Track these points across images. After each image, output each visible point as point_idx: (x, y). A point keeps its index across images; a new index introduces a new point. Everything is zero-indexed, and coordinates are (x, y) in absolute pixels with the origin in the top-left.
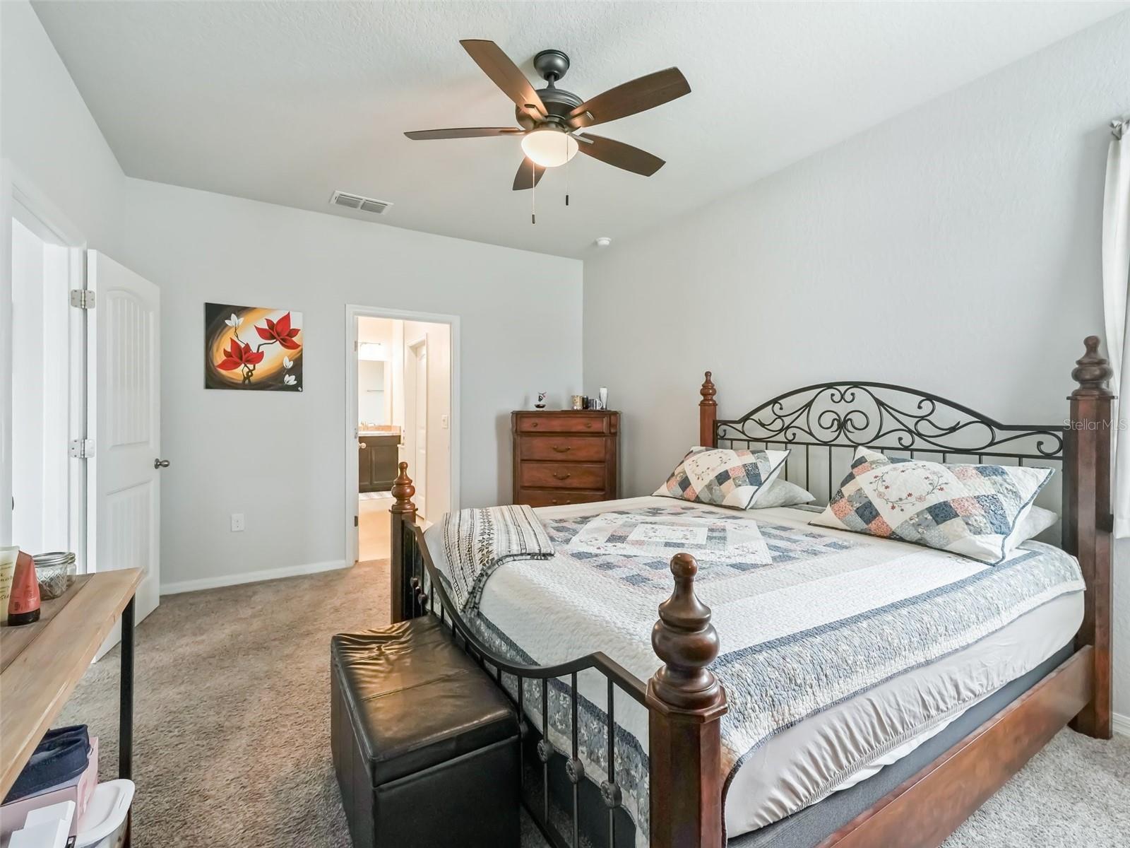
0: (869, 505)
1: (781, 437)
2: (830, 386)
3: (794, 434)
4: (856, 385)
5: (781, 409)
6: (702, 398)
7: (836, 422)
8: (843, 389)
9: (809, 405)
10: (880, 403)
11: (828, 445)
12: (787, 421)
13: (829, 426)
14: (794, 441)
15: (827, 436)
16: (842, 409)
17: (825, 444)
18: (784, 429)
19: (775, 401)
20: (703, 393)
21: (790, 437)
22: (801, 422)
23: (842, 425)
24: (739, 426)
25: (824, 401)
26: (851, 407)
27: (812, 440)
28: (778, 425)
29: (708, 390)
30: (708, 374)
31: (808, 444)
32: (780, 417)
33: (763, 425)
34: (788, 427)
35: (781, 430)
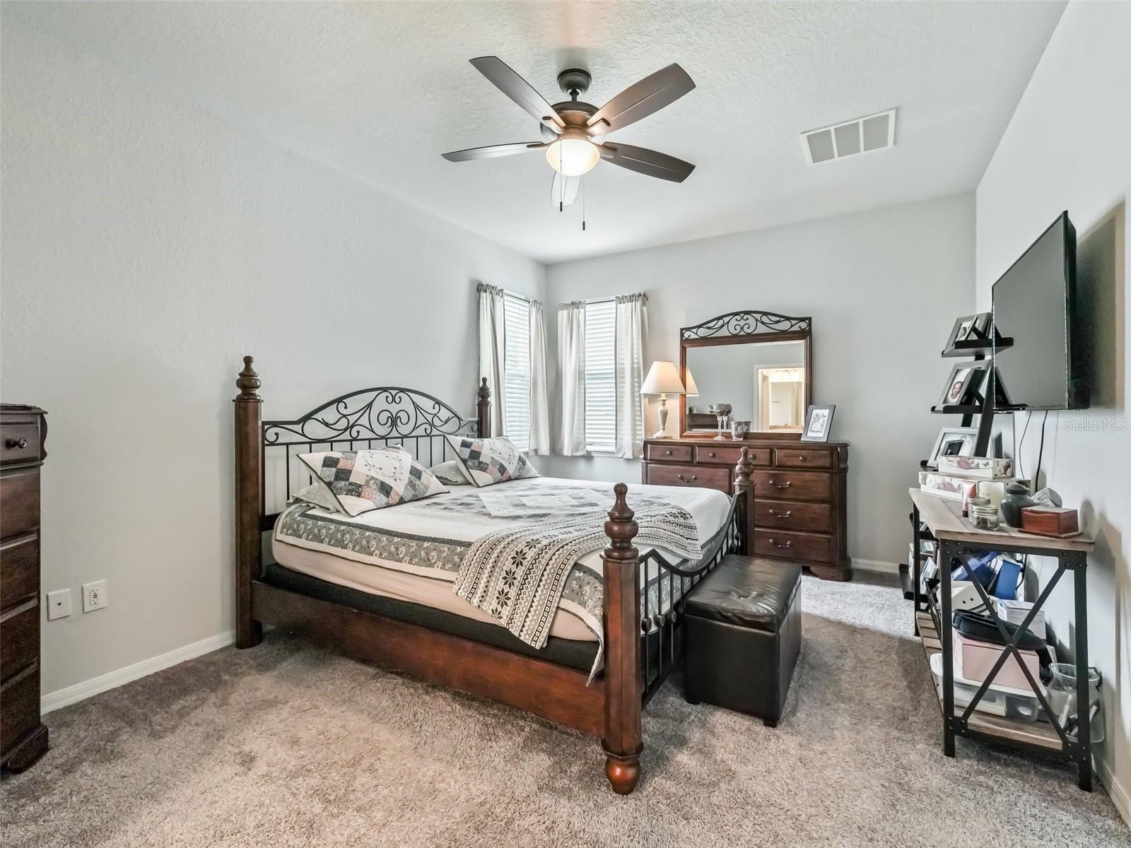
0: (501, 466)
1: (346, 436)
2: (385, 389)
3: (358, 432)
4: (402, 390)
5: (346, 408)
6: (239, 391)
7: (390, 420)
8: (394, 392)
9: (370, 405)
10: (416, 407)
11: (385, 439)
12: (352, 419)
13: (385, 422)
14: (358, 438)
15: (382, 431)
16: (394, 408)
17: (382, 438)
18: (350, 427)
19: (339, 400)
20: (240, 384)
21: (354, 434)
22: (364, 420)
23: (394, 421)
24: (298, 428)
25: (381, 402)
26: (398, 407)
27: (372, 436)
28: (343, 424)
29: (247, 382)
30: (248, 360)
31: (369, 440)
32: (344, 416)
33: (327, 425)
34: (353, 426)
35: (346, 430)
